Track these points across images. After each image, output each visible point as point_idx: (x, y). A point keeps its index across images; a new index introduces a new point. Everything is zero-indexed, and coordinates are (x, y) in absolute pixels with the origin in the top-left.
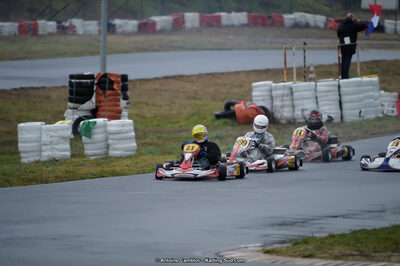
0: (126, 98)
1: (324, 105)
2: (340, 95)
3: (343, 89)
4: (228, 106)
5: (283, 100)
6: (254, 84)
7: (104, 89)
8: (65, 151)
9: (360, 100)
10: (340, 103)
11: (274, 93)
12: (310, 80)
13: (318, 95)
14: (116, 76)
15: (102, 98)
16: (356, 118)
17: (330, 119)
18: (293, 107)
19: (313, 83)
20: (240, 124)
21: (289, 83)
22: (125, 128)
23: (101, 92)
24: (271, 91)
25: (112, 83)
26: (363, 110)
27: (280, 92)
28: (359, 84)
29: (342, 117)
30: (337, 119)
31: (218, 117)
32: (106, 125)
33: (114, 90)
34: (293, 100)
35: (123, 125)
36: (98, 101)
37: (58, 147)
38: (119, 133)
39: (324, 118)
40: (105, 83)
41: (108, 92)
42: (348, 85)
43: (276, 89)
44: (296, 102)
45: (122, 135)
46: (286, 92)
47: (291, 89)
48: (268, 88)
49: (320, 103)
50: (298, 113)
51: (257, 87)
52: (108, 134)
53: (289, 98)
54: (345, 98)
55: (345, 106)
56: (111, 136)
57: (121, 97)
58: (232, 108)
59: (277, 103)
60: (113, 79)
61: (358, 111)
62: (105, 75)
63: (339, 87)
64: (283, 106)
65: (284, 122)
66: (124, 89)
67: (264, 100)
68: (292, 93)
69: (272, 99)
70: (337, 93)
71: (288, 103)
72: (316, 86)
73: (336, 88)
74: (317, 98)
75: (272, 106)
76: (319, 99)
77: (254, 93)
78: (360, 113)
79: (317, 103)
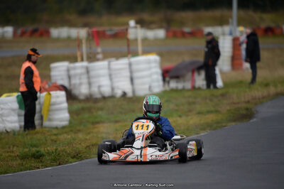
2: (131, 72)
3: (134, 67)
5: (80, 79)
6: (54, 65)
8: (15, 122)
9: (150, 76)
10: (132, 80)
11: (72, 72)
13: (112, 72)
16: (147, 92)
17: (124, 94)
18: (90, 84)
19: (106, 62)
21: (85, 63)
24: (68, 70)
26: (152, 85)
28: (149, 62)
29: (134, 92)
30: (130, 94)
34: (89, 78)
37: (9, 119)
39: (119, 93)
43: (75, 68)
44: (92, 80)
46: (83, 71)
47: (87, 68)
48: (65, 68)
49: (115, 80)
50: (95, 90)
51: (56, 67)
52: (41, 106)
53: (86, 75)
54: (135, 75)
55: (136, 81)
59: (73, 81)
61: (147, 86)
63: (130, 65)
64: (81, 84)
65: (82, 97)
67: (62, 79)
68: (88, 72)
69: (69, 77)
70: (128, 70)
71: (85, 80)
72: (109, 65)
73: (127, 66)
74: (110, 76)
75: (70, 85)
76: (113, 76)
77: (53, 73)
78: (150, 87)
79: (111, 79)
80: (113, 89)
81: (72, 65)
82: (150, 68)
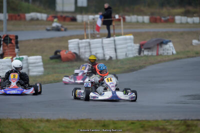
0: (18, 48)
1: (107, 51)
2: (115, 45)
3: (117, 42)
4: (56, 53)
5: (85, 49)
6: (70, 41)
7: (7, 43)
9: (126, 47)
10: (115, 50)
11: (80, 45)
12: (98, 38)
13: (104, 45)
14: (13, 36)
15: (6, 48)
16: (124, 57)
17: (111, 58)
18: (91, 52)
19: (100, 40)
20: (64, 62)
21: (88, 40)
22: (38, 61)
23: (5, 45)
24: (78, 44)
25: (11, 40)
26: (127, 53)
27: (84, 45)
28: (126, 39)
29: (116, 57)
30: (114, 58)
31: (52, 58)
32: (27, 59)
33: (12, 43)
34: (90, 48)
35: (37, 59)
36: (4, 50)
38: (34, 63)
39: (107, 57)
40: (7, 40)
41: (9, 45)
42: (120, 40)
43: (82, 43)
44: (92, 50)
45: (36, 64)
46: (87, 44)
47: (89, 43)
48: (77, 43)
49: (105, 50)
51: (71, 42)
52: (28, 64)
53: (89, 47)
54: (118, 47)
55: (118, 51)
56: (30, 65)
57: (15, 47)
58: (58, 54)
59: (82, 50)
60: (11, 38)
61: (125, 53)
62: (7, 36)
63: (115, 41)
64: (85, 52)
66: (17, 43)
67: (75, 49)
68: (90, 45)
69: (79, 48)
70: (113, 44)
71: (88, 50)
72: (102, 41)
73: (113, 42)
74: (103, 47)
75: (80, 52)
76: (104, 48)
77: (70, 46)
78: (126, 54)
79: (103, 49)
80: (104, 55)
81: (80, 41)
82: (126, 43)
